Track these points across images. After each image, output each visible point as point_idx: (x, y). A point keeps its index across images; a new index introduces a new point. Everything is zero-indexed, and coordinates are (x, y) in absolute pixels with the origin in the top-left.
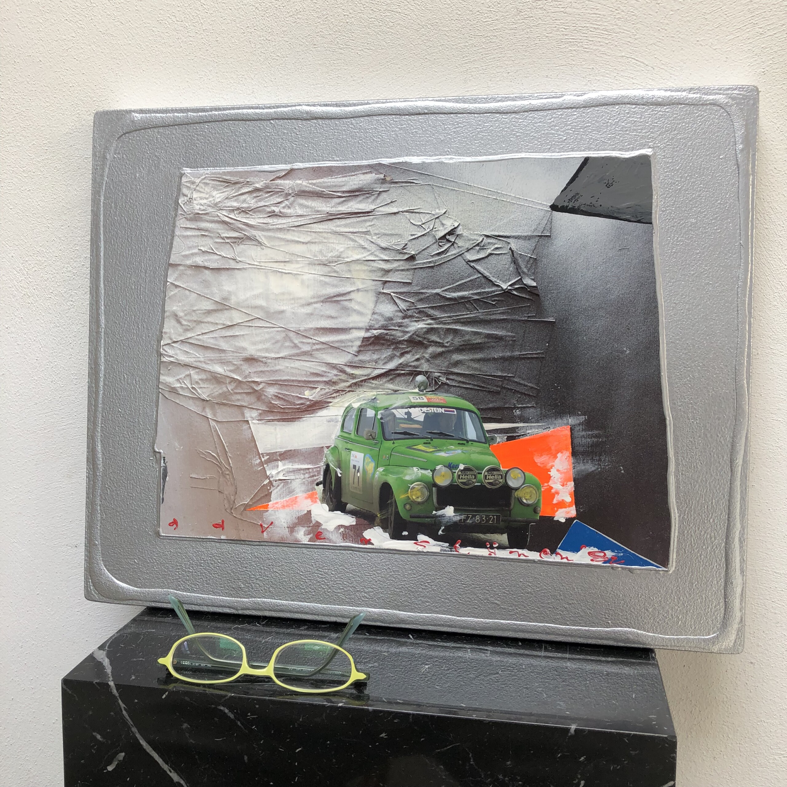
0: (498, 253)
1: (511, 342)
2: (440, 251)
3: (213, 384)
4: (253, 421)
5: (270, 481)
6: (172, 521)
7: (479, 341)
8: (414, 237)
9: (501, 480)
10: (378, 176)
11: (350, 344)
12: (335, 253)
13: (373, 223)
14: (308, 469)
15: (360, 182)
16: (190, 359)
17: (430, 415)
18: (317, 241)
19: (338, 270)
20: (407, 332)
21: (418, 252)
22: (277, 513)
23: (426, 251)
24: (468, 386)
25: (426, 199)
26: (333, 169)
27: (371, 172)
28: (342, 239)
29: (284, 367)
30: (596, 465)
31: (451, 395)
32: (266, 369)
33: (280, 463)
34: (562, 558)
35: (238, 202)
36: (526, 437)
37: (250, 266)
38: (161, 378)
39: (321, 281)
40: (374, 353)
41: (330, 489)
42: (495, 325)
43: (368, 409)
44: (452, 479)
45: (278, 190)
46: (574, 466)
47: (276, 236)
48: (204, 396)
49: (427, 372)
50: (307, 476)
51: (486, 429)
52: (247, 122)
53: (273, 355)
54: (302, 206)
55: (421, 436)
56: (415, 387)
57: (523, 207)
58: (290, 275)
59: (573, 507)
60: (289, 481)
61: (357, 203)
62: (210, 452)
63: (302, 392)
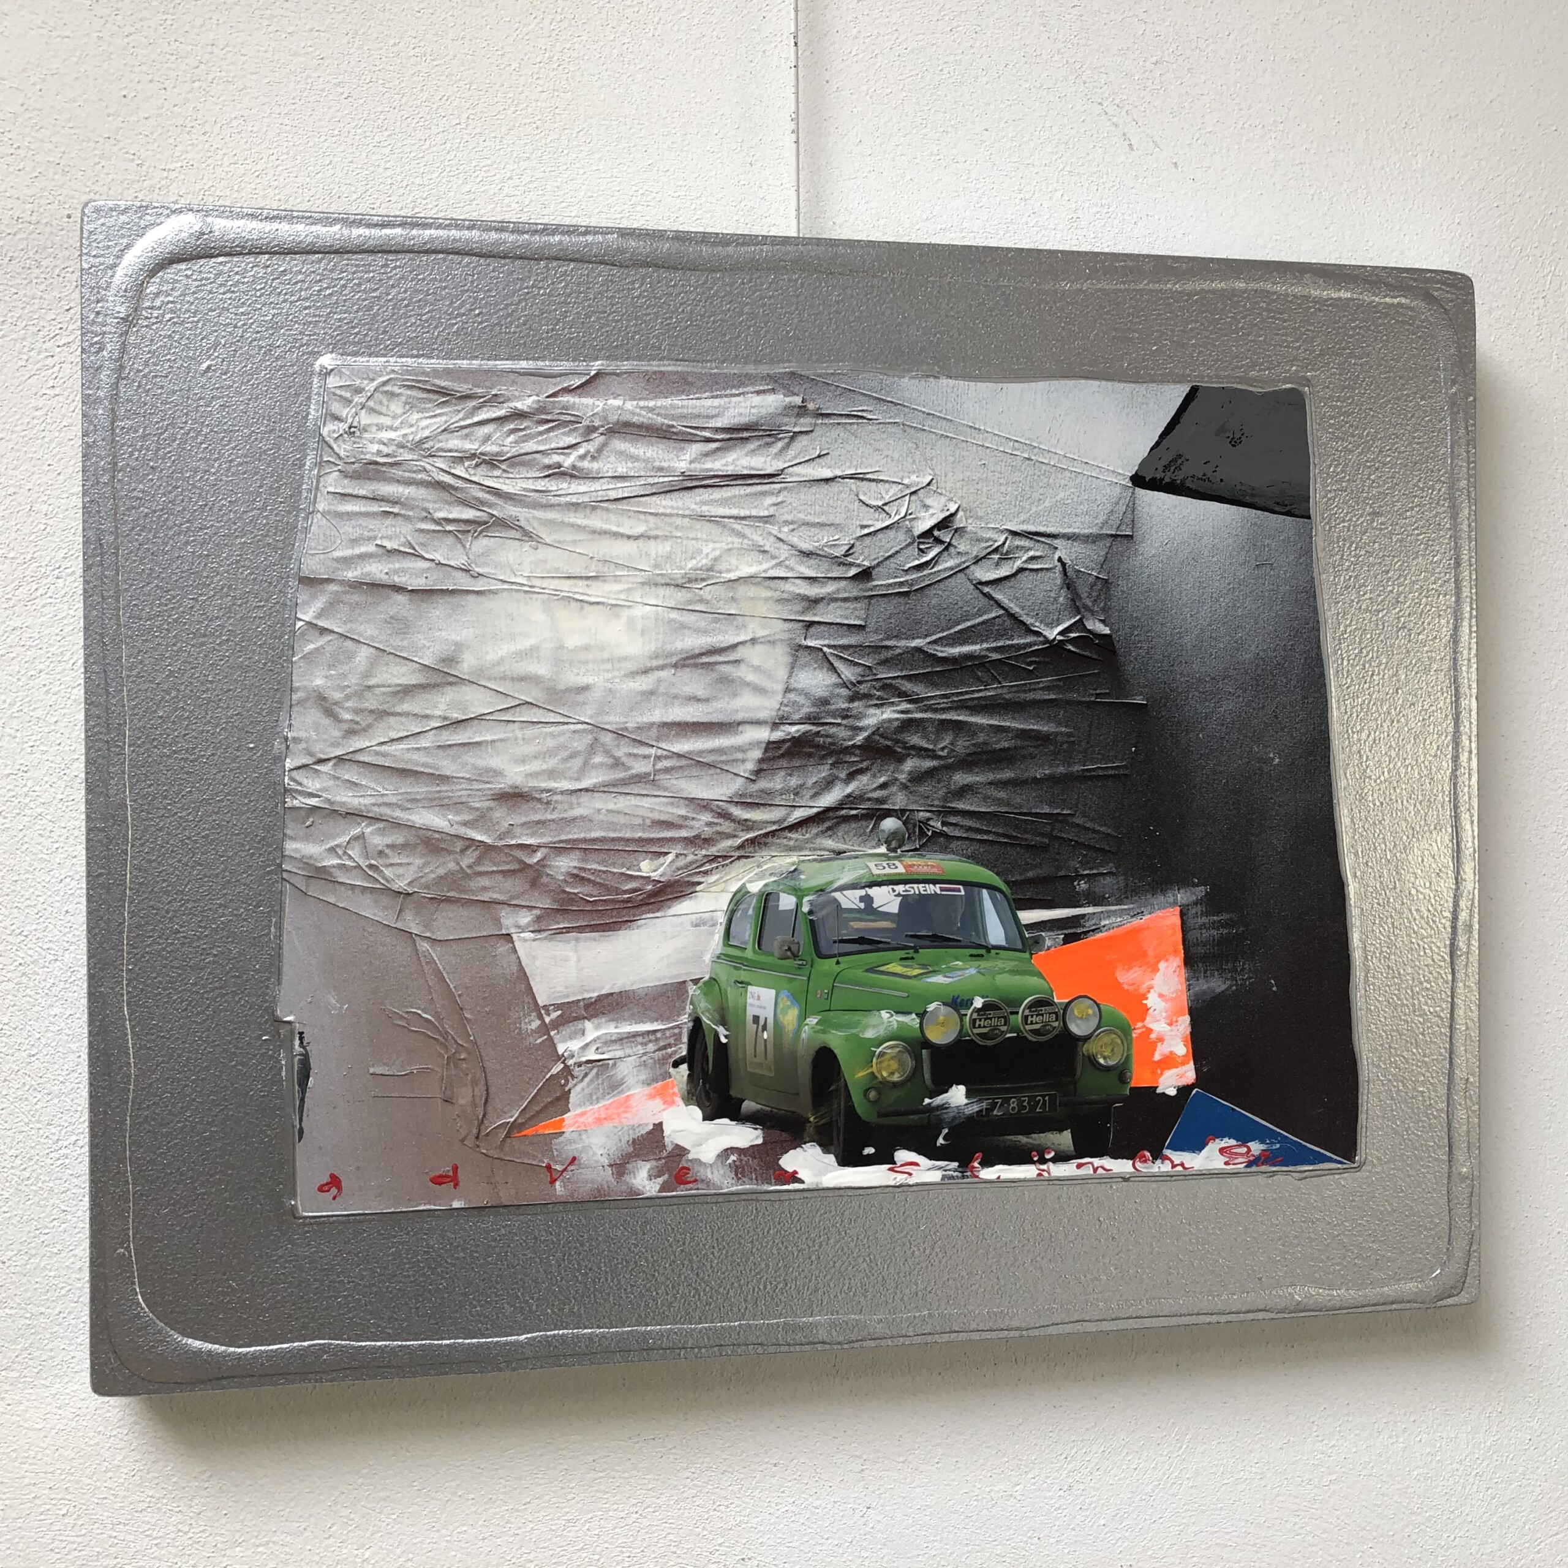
0: (1035, 567)
1: (1065, 746)
2: (922, 561)
3: (423, 855)
4: (522, 935)
5: (567, 1067)
6: (326, 1179)
7: (1005, 744)
8: (866, 531)
9: (1056, 1024)
10: (788, 399)
11: (740, 756)
12: (703, 562)
13: (780, 499)
14: (655, 1032)
15: (753, 411)
16: (361, 800)
17: (910, 900)
18: (659, 533)
19: (709, 597)
20: (861, 729)
21: (876, 562)
22: (584, 1136)
23: (892, 560)
24: (986, 837)
25: (889, 453)
26: (690, 379)
27: (773, 391)
28: (715, 530)
29: (591, 811)
30: (1228, 979)
31: (953, 856)
32: (549, 817)
33: (588, 1025)
34: (1174, 1166)
35: (473, 441)
36: (1101, 934)
37: (506, 586)
38: (286, 846)
39: (670, 621)
40: (790, 775)
41: (705, 1072)
42: (1033, 712)
43: (782, 895)
44: (961, 1030)
45: (569, 418)
46: (1189, 985)
47: (566, 520)
48: (401, 885)
49: (903, 811)
50: (651, 1047)
52: (486, 261)
53: (566, 785)
54: (623, 455)
55: (894, 943)
56: (878, 845)
57: (1080, 477)
58: (600, 607)
59: (1191, 1065)
60: (611, 1062)
61: (747, 455)
62: (419, 1012)
63: (635, 863)
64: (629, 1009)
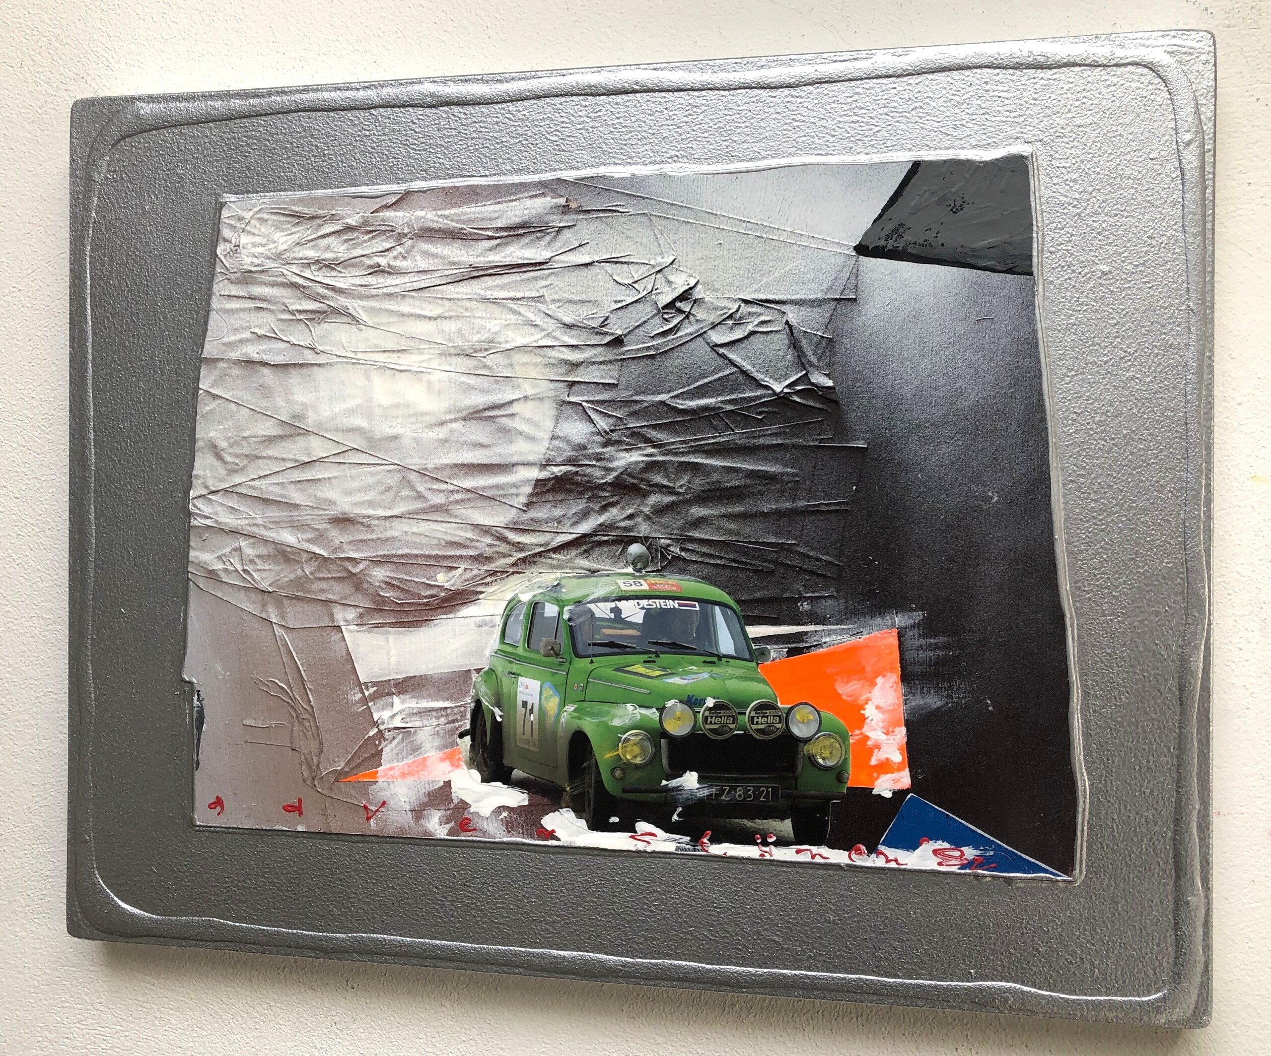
0: (765, 330)
1: (790, 485)
2: (666, 328)
3: (279, 564)
4: (349, 627)
5: (380, 731)
6: (213, 800)
7: (736, 483)
8: (619, 305)
9: (779, 726)
10: (556, 200)
11: (514, 491)
12: (486, 335)
13: (548, 283)
14: (445, 709)
15: (526, 212)
16: (239, 521)
17: (652, 612)
18: (453, 314)
19: (491, 364)
20: (612, 469)
21: (627, 331)
22: (392, 786)
23: (641, 329)
24: (718, 562)
25: (639, 239)
26: (479, 191)
27: (543, 195)
28: (497, 310)
29: (400, 533)
30: (944, 697)
31: (689, 577)
32: (370, 537)
33: (396, 699)
34: (888, 861)
35: (317, 251)
36: (822, 650)
37: (339, 360)
38: (190, 554)
39: (461, 383)
40: (555, 507)
41: (484, 744)
42: (762, 456)
43: (547, 604)
44: (695, 725)
45: (385, 228)
46: (906, 700)
47: (383, 307)
48: (265, 585)
49: (647, 538)
50: (443, 720)
51: (750, 636)
52: (331, 114)
53: (381, 513)
54: (426, 254)
55: (639, 648)
56: (627, 565)
57: (807, 249)
58: (407, 373)
59: (907, 772)
60: (412, 730)
61: (521, 248)
62: (277, 681)
63: (433, 574)
64: (427, 690)
